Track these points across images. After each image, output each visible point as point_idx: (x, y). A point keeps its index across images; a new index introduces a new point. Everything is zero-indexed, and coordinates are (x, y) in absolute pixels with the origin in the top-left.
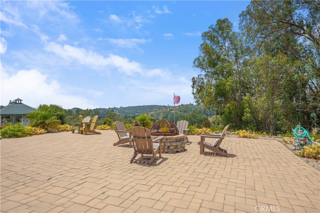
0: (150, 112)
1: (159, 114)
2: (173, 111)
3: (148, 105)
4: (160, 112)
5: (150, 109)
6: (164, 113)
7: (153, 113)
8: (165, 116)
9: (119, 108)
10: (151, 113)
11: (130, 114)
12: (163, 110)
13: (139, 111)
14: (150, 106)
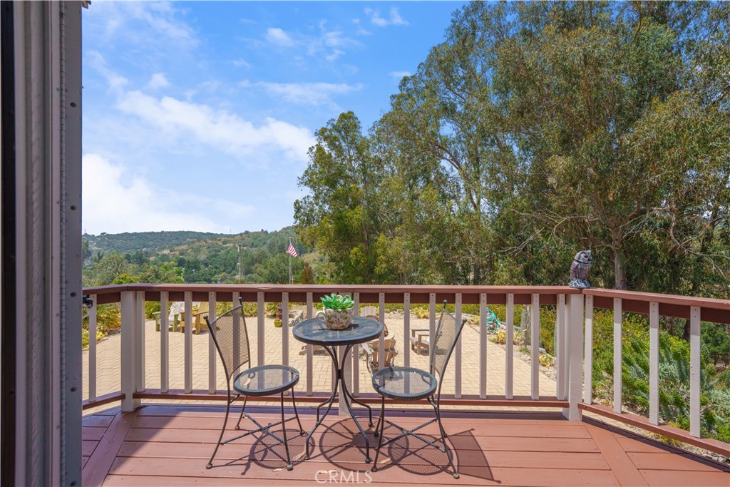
0: (177, 245)
1: (200, 251)
2: (228, 245)
3: (172, 230)
4: (201, 246)
5: (177, 239)
6: (209, 248)
7: (184, 247)
8: (213, 253)
9: (98, 237)
10: (180, 248)
11: (129, 249)
12: (206, 242)
13: (151, 243)
14: (178, 232)
